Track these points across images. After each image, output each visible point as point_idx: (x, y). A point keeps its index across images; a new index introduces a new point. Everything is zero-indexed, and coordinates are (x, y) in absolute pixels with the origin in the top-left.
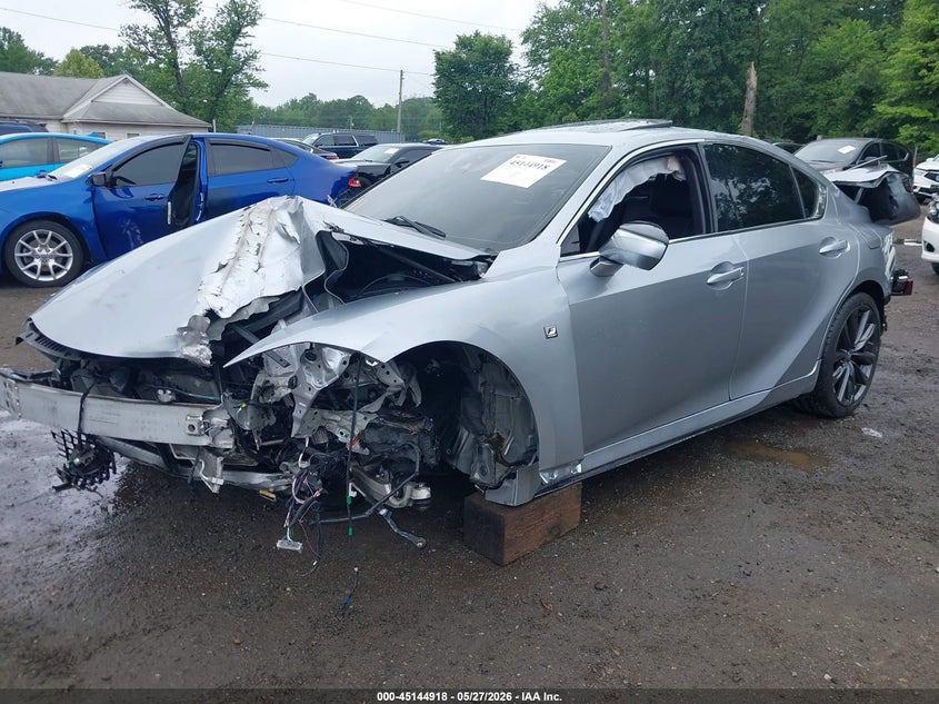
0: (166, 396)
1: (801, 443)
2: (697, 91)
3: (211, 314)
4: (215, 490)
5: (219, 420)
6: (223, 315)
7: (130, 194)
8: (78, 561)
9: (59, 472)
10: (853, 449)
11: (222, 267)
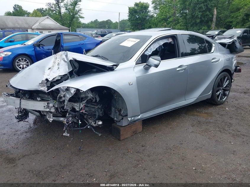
0: (39, 99)
1: (206, 111)
2: (199, 16)
3: (47, 80)
4: (51, 121)
5: (51, 105)
6: (49, 80)
7: (43, 48)
8: (20, 138)
9: (16, 117)
10: (220, 113)
11: (49, 69)
